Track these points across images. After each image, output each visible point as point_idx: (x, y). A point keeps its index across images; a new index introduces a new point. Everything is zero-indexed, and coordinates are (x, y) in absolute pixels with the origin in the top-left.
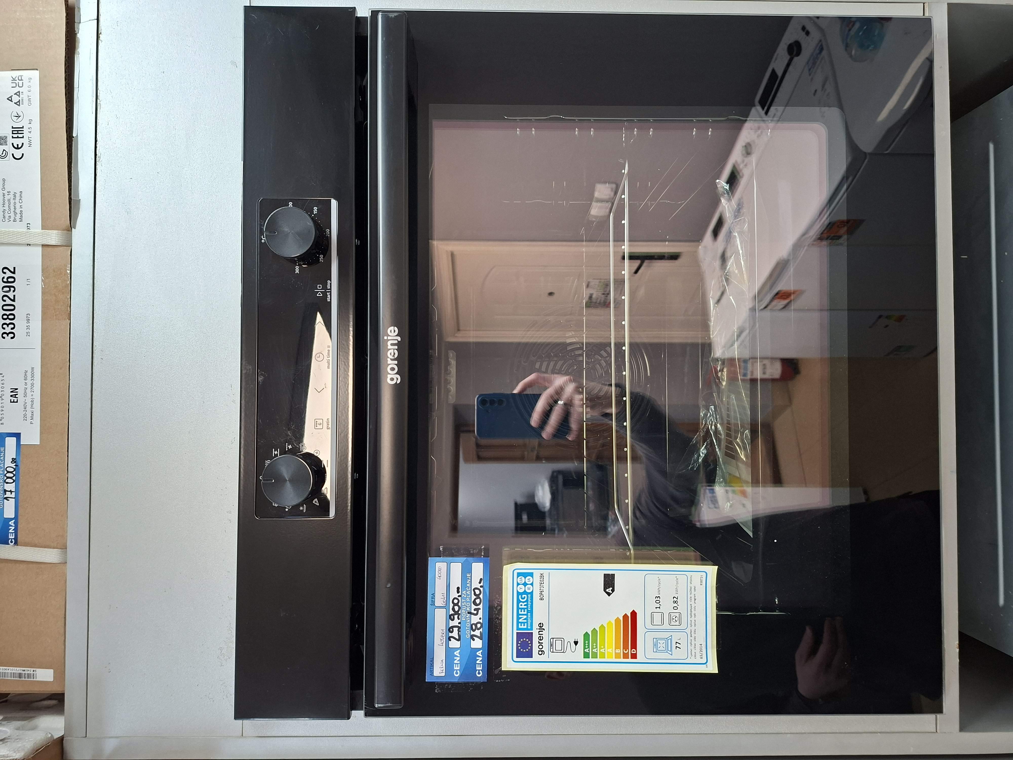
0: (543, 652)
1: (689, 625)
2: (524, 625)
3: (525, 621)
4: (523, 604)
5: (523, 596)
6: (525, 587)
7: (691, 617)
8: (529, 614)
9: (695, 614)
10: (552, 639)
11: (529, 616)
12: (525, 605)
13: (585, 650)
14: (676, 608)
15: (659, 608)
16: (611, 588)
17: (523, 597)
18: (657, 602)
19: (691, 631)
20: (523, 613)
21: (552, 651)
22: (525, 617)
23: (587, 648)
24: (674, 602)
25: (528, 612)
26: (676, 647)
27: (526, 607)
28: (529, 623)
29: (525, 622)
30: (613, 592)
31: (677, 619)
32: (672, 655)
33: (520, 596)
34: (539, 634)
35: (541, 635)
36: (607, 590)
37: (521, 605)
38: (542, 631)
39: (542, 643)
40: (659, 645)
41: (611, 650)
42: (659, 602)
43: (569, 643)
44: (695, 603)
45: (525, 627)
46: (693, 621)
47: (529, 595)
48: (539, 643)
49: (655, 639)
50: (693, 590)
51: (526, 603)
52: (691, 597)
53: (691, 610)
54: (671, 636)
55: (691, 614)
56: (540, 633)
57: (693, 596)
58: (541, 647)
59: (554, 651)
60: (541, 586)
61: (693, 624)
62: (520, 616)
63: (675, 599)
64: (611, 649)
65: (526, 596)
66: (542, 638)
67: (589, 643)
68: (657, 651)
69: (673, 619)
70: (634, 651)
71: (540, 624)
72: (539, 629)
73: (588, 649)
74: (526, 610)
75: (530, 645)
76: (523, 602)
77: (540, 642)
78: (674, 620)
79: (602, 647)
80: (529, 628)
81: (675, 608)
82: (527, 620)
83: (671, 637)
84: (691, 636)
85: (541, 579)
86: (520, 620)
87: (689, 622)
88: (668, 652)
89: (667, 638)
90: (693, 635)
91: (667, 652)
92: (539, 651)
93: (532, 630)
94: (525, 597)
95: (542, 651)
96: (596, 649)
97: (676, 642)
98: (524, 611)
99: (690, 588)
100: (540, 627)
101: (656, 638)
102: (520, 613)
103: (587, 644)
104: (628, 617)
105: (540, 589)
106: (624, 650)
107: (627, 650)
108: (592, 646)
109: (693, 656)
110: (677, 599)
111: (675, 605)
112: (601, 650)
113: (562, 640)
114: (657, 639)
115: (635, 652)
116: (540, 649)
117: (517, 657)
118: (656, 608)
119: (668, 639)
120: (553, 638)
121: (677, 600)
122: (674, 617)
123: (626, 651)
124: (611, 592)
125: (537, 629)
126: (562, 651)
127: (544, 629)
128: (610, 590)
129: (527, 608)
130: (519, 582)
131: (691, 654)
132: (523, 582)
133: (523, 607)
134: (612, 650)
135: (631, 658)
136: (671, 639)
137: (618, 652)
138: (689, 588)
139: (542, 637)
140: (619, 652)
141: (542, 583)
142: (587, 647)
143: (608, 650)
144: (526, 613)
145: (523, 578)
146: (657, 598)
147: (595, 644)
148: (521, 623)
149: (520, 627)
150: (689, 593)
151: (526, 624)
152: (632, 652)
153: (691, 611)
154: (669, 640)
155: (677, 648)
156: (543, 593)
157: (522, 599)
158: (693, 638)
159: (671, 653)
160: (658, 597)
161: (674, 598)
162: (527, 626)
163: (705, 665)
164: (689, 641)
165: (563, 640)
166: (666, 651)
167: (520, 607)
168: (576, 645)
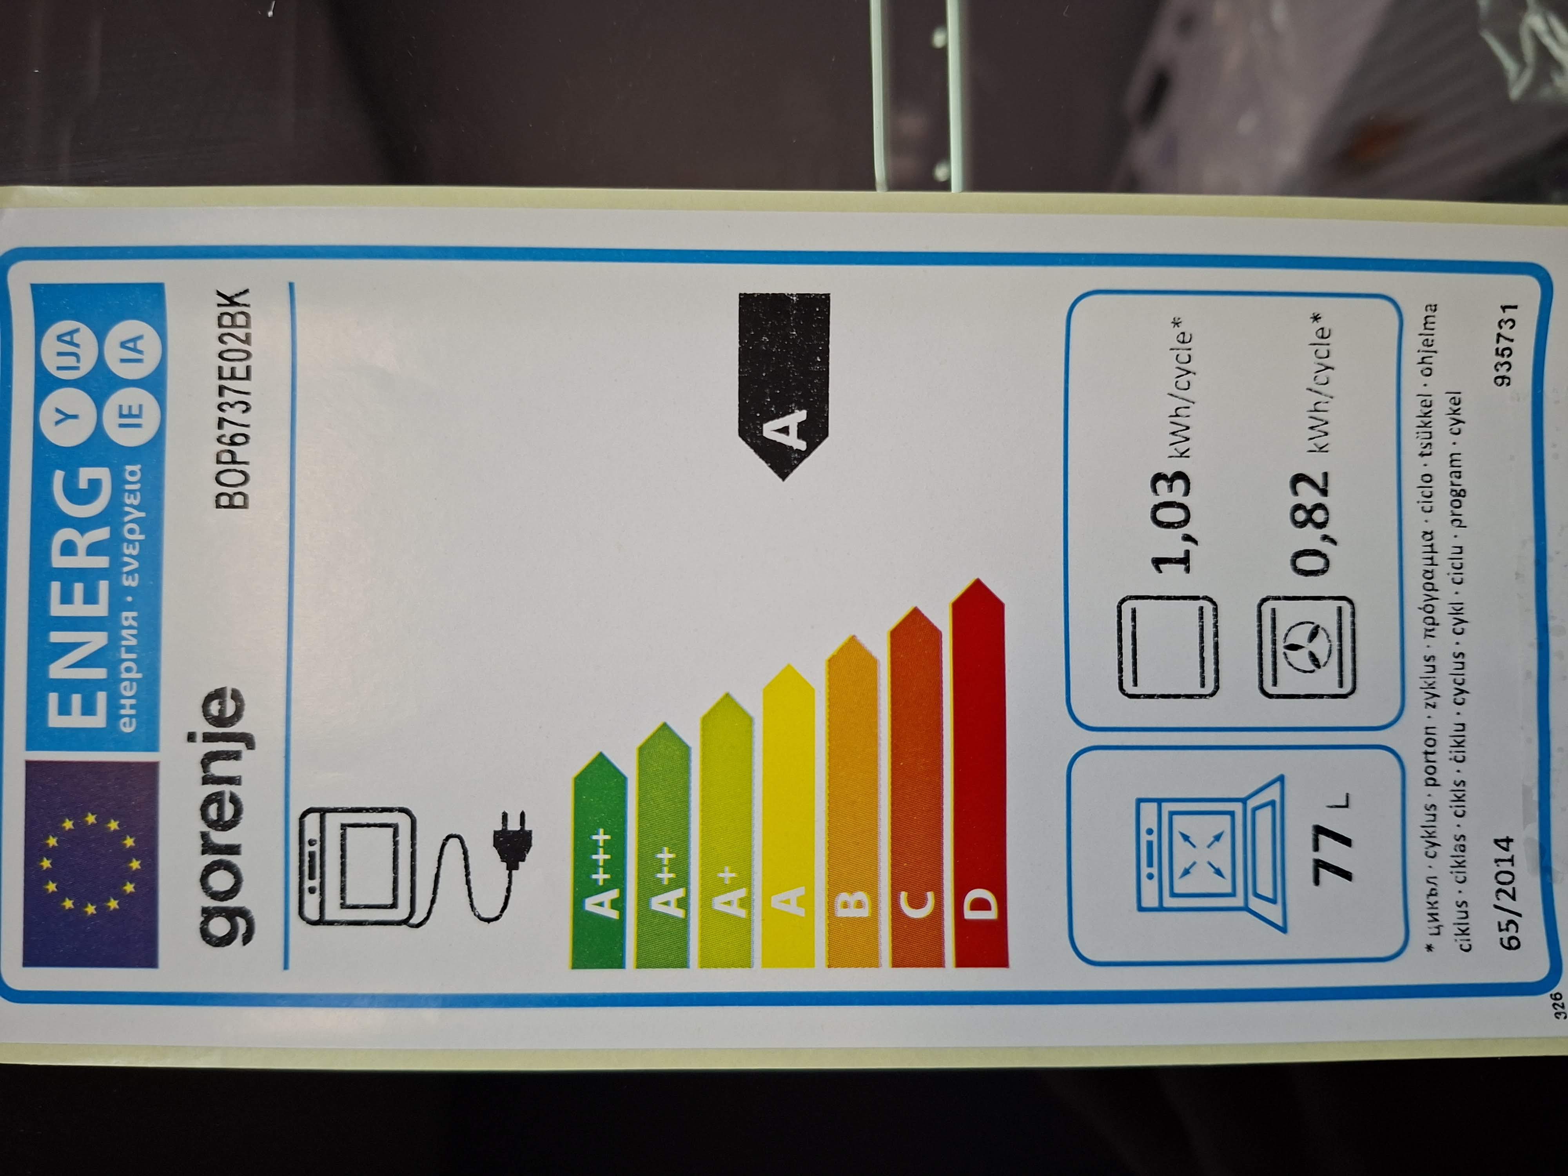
0: (242, 923)
1: (1416, 696)
2: (88, 709)
3: (99, 673)
4: (83, 541)
5: (85, 475)
6: (99, 407)
7: (1429, 634)
8: (128, 617)
9: (1457, 611)
10: (314, 818)
11: (129, 637)
12: (93, 550)
13: (590, 904)
14: (1316, 563)
15: (1185, 560)
16: (801, 415)
17: (83, 484)
18: (1165, 515)
19: (1431, 741)
20: (78, 609)
21: (312, 912)
22: (97, 640)
23: (605, 888)
24: (1301, 516)
25: (116, 605)
26: (1319, 864)
27: (102, 562)
28: (127, 690)
29: (98, 685)
30: (811, 448)
31: (1320, 647)
32: (1284, 929)
33: (59, 476)
34: (207, 780)
35: (226, 788)
36: (769, 430)
37: (68, 548)
38: (235, 756)
39: (234, 850)
40: (1183, 855)
41: (800, 902)
42: (1177, 515)
43: (454, 845)
44: (1457, 521)
45: (98, 721)
46: (1446, 665)
47: (133, 471)
48: (208, 847)
49: (1149, 811)
50: (1441, 421)
51: (102, 534)
52: (1428, 478)
53: (1428, 575)
54: (1281, 779)
55: (1429, 609)
56: (218, 768)
57: (1439, 466)
58: (221, 881)
59: (333, 912)
60: (229, 397)
61: (1445, 687)
62: (56, 637)
63: (1308, 496)
64: (801, 891)
65: (103, 474)
66: (229, 811)
67: (617, 848)
68: (1169, 902)
69: (1294, 647)
70: (980, 905)
71: (218, 695)
72: (208, 738)
73: (614, 894)
74: (103, 586)
75: (135, 865)
76: (83, 525)
77: (219, 838)
78: (1301, 658)
79: (728, 875)
80: (127, 727)
81: (1305, 563)
82: (113, 667)
83: (1273, 793)
84: (1432, 782)
85: (232, 343)
86: (58, 670)
87: (1416, 668)
88: (1255, 904)
89: (1244, 801)
90: (1447, 773)
91: (1246, 908)
92: (208, 914)
93: (153, 746)
94: (95, 485)
95: (231, 914)
96: (680, 893)
97: (1319, 830)
98: (90, 598)
99: (1419, 410)
100: (219, 721)
101: (1159, 801)
102: (57, 609)
103: (601, 857)
104: (936, 634)
105: (221, 422)
106: (904, 895)
107: (930, 896)
108: (649, 866)
109: (1450, 930)
110: (1324, 492)
111: (1310, 537)
112: (718, 903)
113: (395, 828)
114: (1167, 807)
115: (992, 915)
116: (214, 895)
117: (31, 959)
118: (1158, 562)
119: (1252, 803)
120: (323, 812)
121: (1318, 498)
122: (1300, 636)
123: (917, 902)
124: (802, 445)
125: (191, 737)
126: (401, 912)
127: (248, 741)
128: (794, 430)
129: (112, 573)
130: (51, 363)
131: (1434, 917)
132: (87, 365)
133: (81, 561)
134: (806, 901)
135: (962, 961)
136: (1277, 808)
137: (853, 913)
138: (1412, 408)
139: (234, 800)
140: (865, 913)
141: (240, 372)
142: (601, 877)
143: (776, 901)
144: (100, 609)
145: (86, 336)
146: (1162, 485)
147: (666, 856)
148: (66, 688)
149: (55, 720)
150: (1412, 445)
151: (101, 698)
152: (970, 915)
153: (1430, 586)
154: (1266, 814)
155: (1323, 873)
156: (241, 453)
157: (75, 495)
158: (1443, 797)
159: (1273, 912)
160: (1171, 480)
161: (1302, 486)
162: (113, 714)
163: (1545, 999)
164: (1417, 817)
165: (403, 822)
166: (1238, 901)
167: (59, 561)
168: (512, 866)
